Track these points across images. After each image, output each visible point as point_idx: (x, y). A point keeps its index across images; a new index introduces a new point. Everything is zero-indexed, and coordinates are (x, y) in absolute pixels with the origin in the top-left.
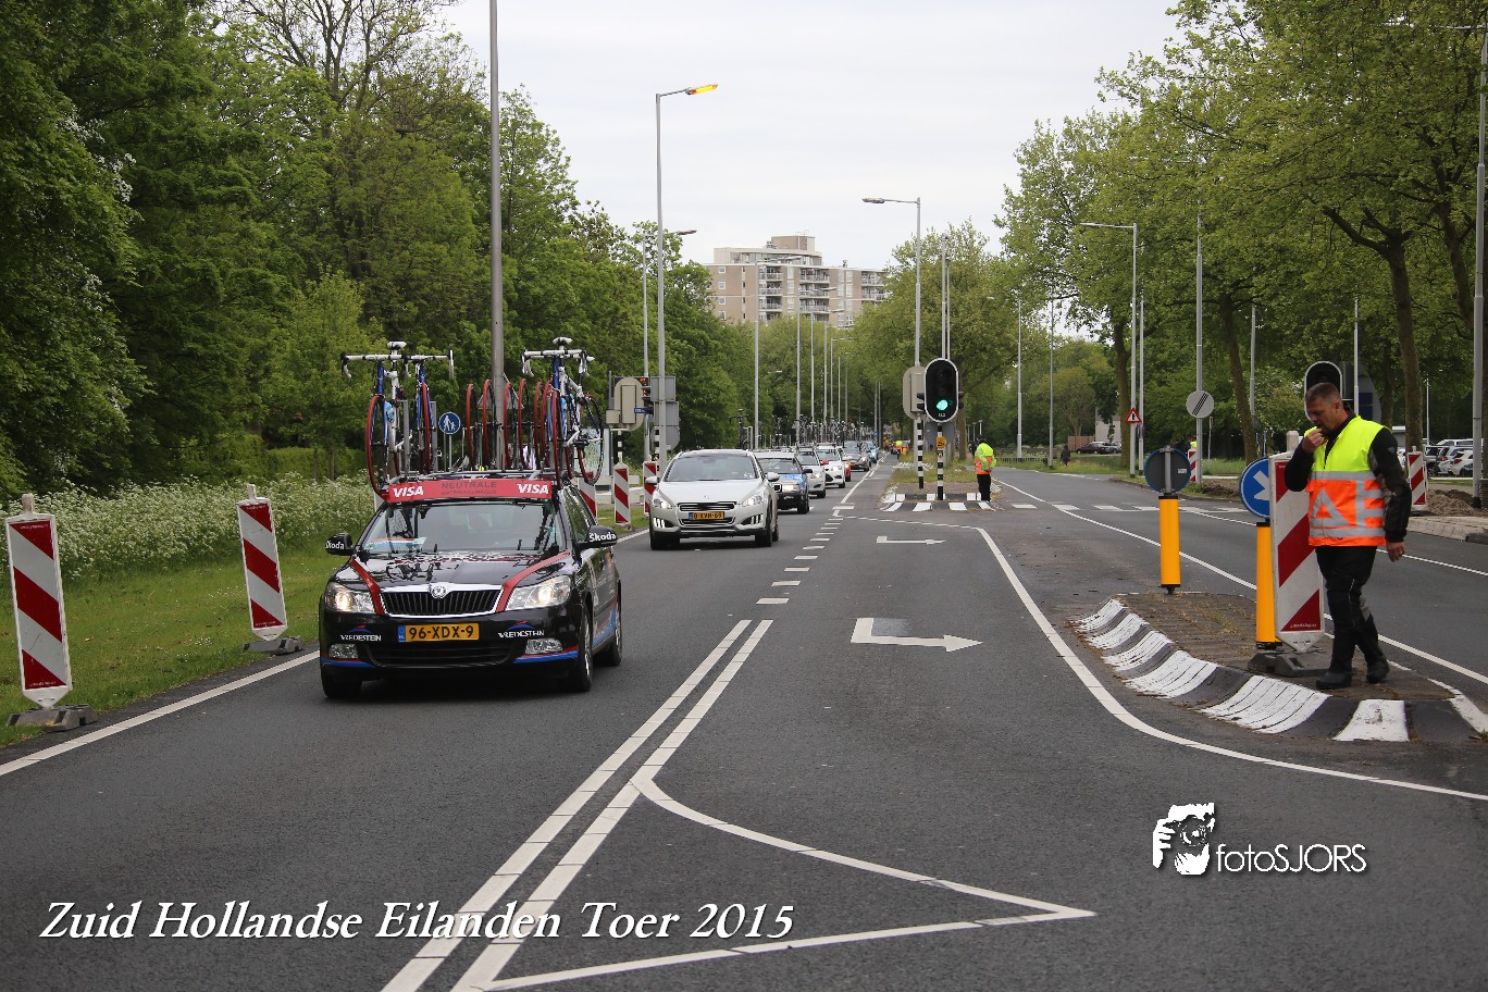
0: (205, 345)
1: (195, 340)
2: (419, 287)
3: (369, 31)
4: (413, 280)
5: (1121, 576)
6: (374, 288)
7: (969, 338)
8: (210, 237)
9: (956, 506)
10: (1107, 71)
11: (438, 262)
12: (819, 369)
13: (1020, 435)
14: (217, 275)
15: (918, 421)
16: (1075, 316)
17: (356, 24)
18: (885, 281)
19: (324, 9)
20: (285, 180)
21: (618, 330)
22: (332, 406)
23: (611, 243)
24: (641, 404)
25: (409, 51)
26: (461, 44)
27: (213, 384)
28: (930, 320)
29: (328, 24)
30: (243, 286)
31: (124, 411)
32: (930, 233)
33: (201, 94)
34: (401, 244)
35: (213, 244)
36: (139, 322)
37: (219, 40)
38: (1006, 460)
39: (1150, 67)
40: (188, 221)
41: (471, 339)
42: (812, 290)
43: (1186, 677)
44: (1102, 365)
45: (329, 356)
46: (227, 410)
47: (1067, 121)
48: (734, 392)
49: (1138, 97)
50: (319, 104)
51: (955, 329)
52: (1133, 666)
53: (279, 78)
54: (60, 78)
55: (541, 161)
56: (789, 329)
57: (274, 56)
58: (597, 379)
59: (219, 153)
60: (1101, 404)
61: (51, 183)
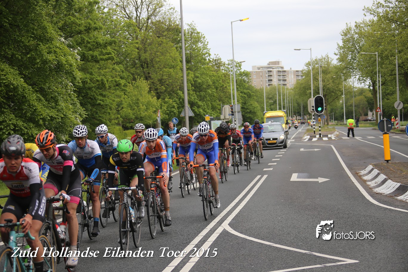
0: (103, 102)
1: (100, 100)
2: (165, 82)
3: (148, 8)
4: (163, 80)
5: (373, 157)
6: (153, 83)
7: (328, 89)
8: (104, 70)
9: (325, 139)
10: (366, 7)
11: (170, 74)
12: (284, 100)
13: (345, 117)
14: (106, 81)
15: (313, 114)
16: (360, 80)
17: (144, 6)
18: (303, 73)
19: (135, 2)
20: (126, 52)
21: (224, 92)
22: (141, 117)
23: (221, 66)
24: (231, 113)
25: (160, 13)
26: (175, 10)
27: (106, 113)
28: (317, 84)
29: (136, 7)
30: (113, 84)
33: (100, 29)
34: (160, 70)
35: (105, 72)
36: (84, 96)
37: (105, 13)
38: (341, 124)
39: (379, 5)
40: (97, 66)
41: (181, 96)
42: (281, 77)
43: (391, 188)
44: (370, 95)
45: (140, 103)
46: (110, 120)
47: (356, 22)
48: (259, 108)
49: (376, 14)
50: (134, 30)
51: (324, 86)
52: (375, 185)
53: (123, 23)
54: (59, 27)
55: (200, 43)
56: (275, 89)
57: (121, 17)
58: (218, 106)
59: (105, 46)
60: (369, 106)
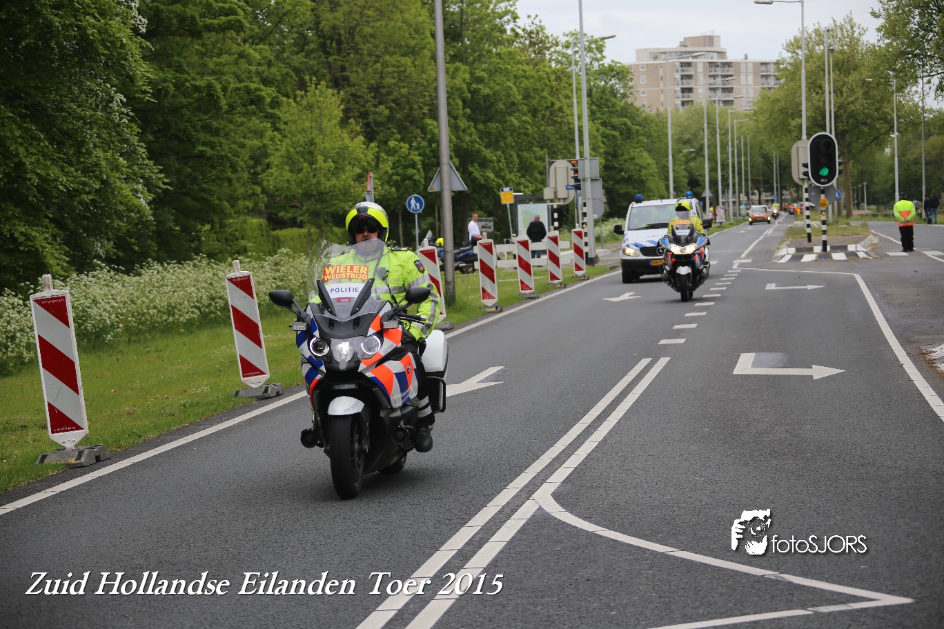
0: (212, 148)
1: (205, 144)
2: (389, 93)
4: (384, 87)
6: (353, 95)
7: (852, 115)
8: (215, 59)
9: (839, 256)
11: (404, 72)
12: (724, 146)
14: (219, 90)
15: (806, 186)
18: (779, 70)
21: (556, 121)
22: (320, 194)
23: (548, 49)
24: (572, 182)
27: (221, 179)
30: (241, 98)
31: (149, 204)
32: (817, 27)
34: (374, 58)
35: (217, 64)
36: (159, 131)
38: (884, 216)
40: (196, 47)
41: (433, 135)
42: (719, 80)
45: (317, 153)
46: (233, 200)
48: (654, 168)
51: (840, 107)
56: (698, 114)
58: (539, 162)
61: (80, 21)
